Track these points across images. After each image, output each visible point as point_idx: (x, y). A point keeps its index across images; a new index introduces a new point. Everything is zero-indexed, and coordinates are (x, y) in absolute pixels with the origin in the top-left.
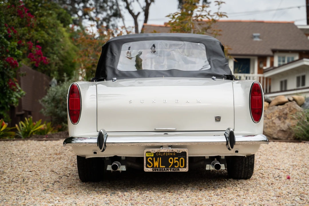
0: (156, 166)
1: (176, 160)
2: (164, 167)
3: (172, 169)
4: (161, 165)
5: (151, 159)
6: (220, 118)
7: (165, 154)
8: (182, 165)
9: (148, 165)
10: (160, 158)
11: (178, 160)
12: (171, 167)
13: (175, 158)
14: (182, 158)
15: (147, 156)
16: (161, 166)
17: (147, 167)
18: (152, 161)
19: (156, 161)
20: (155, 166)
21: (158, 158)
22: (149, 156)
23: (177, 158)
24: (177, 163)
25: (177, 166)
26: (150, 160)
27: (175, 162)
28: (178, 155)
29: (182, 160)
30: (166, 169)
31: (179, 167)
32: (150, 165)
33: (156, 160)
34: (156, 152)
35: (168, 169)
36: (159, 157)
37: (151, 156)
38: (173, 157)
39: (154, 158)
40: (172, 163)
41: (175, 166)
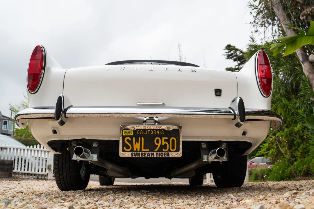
0: (137, 149)
1: (165, 140)
2: (148, 150)
3: (159, 153)
4: (144, 148)
5: (130, 139)
6: (221, 92)
7: (150, 132)
8: (173, 148)
9: (125, 148)
10: (143, 138)
11: (168, 141)
12: (158, 151)
13: (164, 138)
14: (173, 138)
15: (124, 134)
16: (143, 150)
17: (124, 151)
18: (131, 142)
19: (137, 143)
20: (135, 149)
21: (140, 138)
22: (126, 134)
23: (167, 138)
24: (166, 145)
25: (166, 148)
26: (128, 140)
27: (164, 143)
28: (167, 133)
29: (173, 141)
30: (150, 153)
31: (169, 151)
32: (128, 147)
33: (137, 141)
34: (137, 130)
35: (153, 154)
36: (141, 136)
37: (129, 134)
38: (161, 137)
39: (134, 138)
40: (159, 145)
41: (164, 150)
